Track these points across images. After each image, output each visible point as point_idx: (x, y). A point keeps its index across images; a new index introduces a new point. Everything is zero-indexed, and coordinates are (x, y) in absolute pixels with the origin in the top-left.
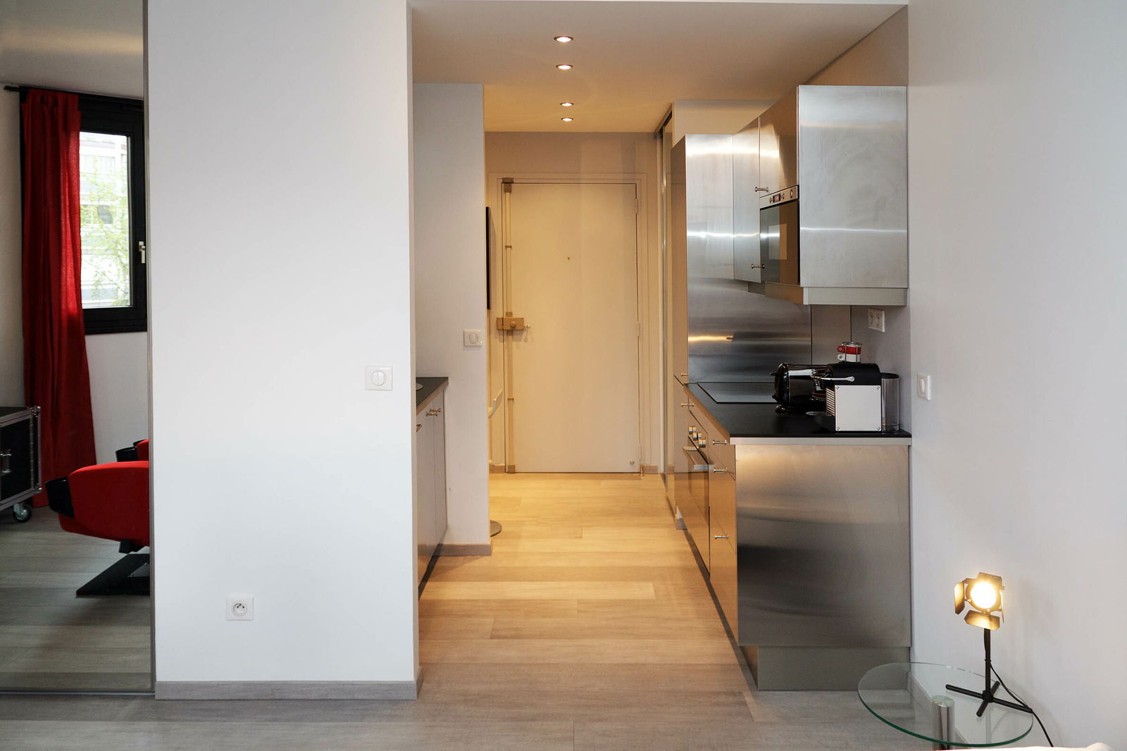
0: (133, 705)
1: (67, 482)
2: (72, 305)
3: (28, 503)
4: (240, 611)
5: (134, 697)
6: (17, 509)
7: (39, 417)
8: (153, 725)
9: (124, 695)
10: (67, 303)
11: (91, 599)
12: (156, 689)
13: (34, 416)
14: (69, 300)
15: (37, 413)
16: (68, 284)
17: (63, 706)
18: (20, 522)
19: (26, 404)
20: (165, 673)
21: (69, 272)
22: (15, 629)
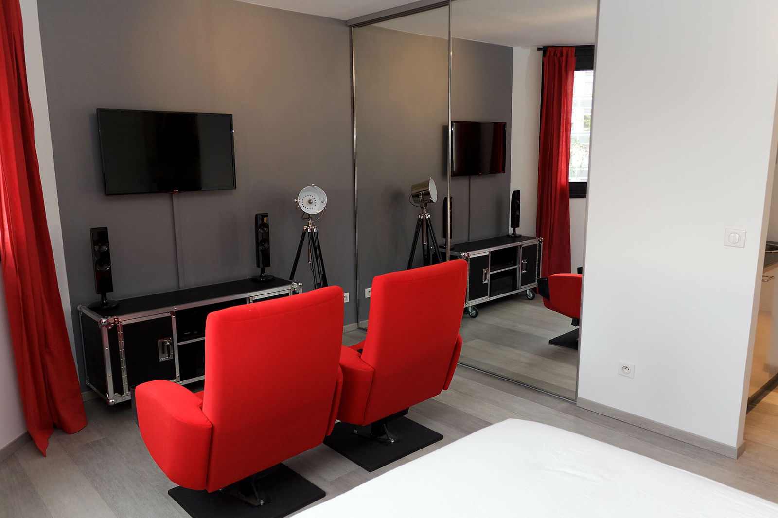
0: (565, 405)
1: (547, 280)
2: (563, 180)
3: (534, 290)
4: (626, 371)
5: (567, 401)
6: (528, 292)
7: (542, 244)
8: (572, 418)
9: (562, 398)
10: (560, 179)
11: (556, 347)
12: (577, 400)
13: (539, 243)
14: (562, 177)
15: (541, 241)
16: (562, 167)
17: (531, 394)
18: (530, 299)
19: (537, 236)
20: (581, 394)
21: (563, 159)
22: (518, 352)
